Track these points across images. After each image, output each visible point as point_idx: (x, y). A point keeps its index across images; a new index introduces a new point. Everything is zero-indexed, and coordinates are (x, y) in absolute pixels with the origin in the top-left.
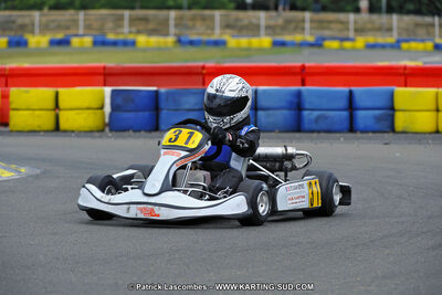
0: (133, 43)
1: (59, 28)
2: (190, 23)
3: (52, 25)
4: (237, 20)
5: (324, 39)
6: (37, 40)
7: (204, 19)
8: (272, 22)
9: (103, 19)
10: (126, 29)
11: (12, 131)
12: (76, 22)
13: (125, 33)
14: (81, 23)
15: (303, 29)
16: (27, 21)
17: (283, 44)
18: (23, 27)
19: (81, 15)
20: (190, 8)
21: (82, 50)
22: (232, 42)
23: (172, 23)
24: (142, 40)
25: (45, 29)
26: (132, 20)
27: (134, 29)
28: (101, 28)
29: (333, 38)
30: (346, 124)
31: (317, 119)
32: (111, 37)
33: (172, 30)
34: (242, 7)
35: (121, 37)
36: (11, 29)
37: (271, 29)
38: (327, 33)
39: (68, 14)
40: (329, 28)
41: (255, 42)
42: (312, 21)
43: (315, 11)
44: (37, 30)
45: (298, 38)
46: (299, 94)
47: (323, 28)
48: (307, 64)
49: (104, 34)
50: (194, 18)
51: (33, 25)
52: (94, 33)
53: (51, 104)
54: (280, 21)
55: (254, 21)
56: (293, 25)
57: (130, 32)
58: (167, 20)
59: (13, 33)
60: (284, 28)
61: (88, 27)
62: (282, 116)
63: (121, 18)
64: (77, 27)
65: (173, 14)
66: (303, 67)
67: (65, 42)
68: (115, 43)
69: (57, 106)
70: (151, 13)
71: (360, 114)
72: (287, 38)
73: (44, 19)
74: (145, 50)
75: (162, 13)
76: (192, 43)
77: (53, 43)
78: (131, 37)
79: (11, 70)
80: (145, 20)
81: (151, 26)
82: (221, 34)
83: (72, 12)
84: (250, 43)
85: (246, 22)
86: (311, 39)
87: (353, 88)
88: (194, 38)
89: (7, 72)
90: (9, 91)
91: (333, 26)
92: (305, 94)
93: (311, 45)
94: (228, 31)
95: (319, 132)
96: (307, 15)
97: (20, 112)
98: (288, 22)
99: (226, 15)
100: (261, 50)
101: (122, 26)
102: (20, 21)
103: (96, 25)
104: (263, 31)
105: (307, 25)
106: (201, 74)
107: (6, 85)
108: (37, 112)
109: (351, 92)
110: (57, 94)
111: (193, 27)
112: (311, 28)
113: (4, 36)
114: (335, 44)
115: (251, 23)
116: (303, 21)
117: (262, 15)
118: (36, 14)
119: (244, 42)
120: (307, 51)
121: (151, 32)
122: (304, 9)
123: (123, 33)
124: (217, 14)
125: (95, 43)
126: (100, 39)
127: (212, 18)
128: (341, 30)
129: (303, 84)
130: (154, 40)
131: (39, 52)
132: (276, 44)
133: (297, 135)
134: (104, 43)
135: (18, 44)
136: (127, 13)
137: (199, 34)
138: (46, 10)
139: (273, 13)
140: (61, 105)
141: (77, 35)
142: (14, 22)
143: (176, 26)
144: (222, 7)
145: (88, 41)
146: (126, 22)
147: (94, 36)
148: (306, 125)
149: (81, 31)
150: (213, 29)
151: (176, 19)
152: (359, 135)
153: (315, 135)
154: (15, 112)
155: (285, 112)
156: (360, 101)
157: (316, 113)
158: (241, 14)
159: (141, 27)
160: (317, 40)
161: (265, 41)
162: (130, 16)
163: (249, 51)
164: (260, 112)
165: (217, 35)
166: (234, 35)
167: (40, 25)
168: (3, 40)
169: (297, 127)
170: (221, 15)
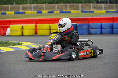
0: (70, 12)
2: (85, 7)
3: (49, 8)
4: (97, 6)
6: (45, 12)
7: (88, 6)
8: (105, 6)
9: (62, 6)
11: (38, 36)
12: (55, 7)
13: (68, 10)
15: (113, 8)
16: (42, 7)
17: (108, 12)
19: (56, 5)
20: (85, 3)
21: (57, 14)
22: (96, 11)
23: (80, 7)
24: (72, 11)
25: (47, 9)
26: (70, 6)
27: (70, 9)
28: (62, 9)
31: (117, 31)
32: (64, 10)
33: (80, 8)
34: (98, 2)
35: (67, 11)
36: (37, 9)
37: (105, 8)
39: (53, 5)
41: (101, 11)
42: (115, 6)
43: (116, 3)
44: (44, 9)
45: (112, 10)
46: (112, 25)
49: (62, 10)
50: (86, 6)
51: (43, 8)
52: (60, 9)
53: (49, 28)
54: (107, 6)
55: (101, 6)
57: (69, 9)
60: (108, 8)
61: (58, 8)
62: (108, 30)
63: (67, 6)
65: (80, 4)
66: (113, 18)
67: (52, 12)
68: (65, 12)
69: (50, 29)
70: (74, 4)
72: (109, 10)
73: (46, 6)
74: (73, 14)
75: (77, 4)
76: (85, 12)
77: (49, 12)
78: (70, 11)
79: (37, 19)
80: (73, 6)
81: (75, 8)
82: (93, 9)
85: (99, 6)
86: (115, 11)
88: (86, 10)
89: (36, 20)
90: (37, 25)
92: (114, 25)
93: (115, 12)
94: (95, 9)
96: (114, 5)
97: (40, 31)
98: (109, 6)
99: (94, 5)
100: (103, 13)
101: (67, 8)
102: (40, 7)
103: (60, 7)
104: (103, 9)
105: (114, 7)
106: (87, 20)
107: (36, 23)
108: (45, 31)
110: (50, 26)
111: (86, 8)
113: (35, 10)
116: (113, 6)
117: (103, 4)
118: (44, 5)
119: (99, 11)
120: (114, 14)
121: (75, 9)
122: (113, 3)
124: (92, 4)
125: (60, 12)
126: (61, 11)
127: (90, 5)
129: (113, 22)
130: (76, 11)
131: (45, 15)
132: (107, 12)
133: (112, 35)
134: (63, 12)
135: (39, 12)
136: (68, 4)
138: (47, 4)
139: (106, 4)
140: (51, 28)
141: (55, 10)
142: (38, 7)
143: (81, 8)
144: (92, 2)
145: (58, 11)
146: (68, 7)
147: (60, 10)
148: (114, 32)
149: (56, 9)
150: (91, 8)
153: (116, 35)
154: (39, 31)
157: (117, 29)
158: (98, 4)
159: (72, 8)
160: (117, 11)
161: (104, 11)
162: (69, 5)
163: (100, 14)
164: (103, 29)
165: (92, 10)
166: (96, 10)
167: (45, 8)
168: (35, 12)
169: (112, 33)
170: (93, 5)
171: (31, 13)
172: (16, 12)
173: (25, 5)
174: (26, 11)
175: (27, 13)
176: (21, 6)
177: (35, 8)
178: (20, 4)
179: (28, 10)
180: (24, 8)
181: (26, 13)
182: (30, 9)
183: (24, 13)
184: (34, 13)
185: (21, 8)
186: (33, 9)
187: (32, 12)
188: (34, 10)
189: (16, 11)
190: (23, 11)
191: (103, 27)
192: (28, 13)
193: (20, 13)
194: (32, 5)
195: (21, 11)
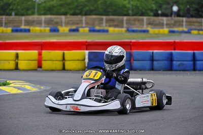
0: (107, 31)
1: (73, 24)
2: (133, 22)
3: (71, 22)
4: (154, 21)
5: (191, 30)
6: (64, 29)
7: (139, 20)
8: (169, 22)
9: (94, 20)
10: (104, 25)
11: (43, 70)
12: (81, 21)
13: (104, 26)
14: (84, 22)
15: (182, 25)
16: (59, 20)
17: (173, 32)
18: (57, 23)
19: (84, 18)
20: (133, 15)
21: (84, 34)
22: (151, 30)
23: (125, 22)
24: (111, 29)
25: (67, 24)
26: (107, 21)
27: (108, 25)
28: (93, 25)
29: (195, 29)
30: (192, 68)
31: (179, 65)
32: (97, 28)
33: (125, 25)
34: (156, 15)
35: (102, 28)
36: (51, 24)
37: (168, 25)
38: (193, 27)
39: (78, 17)
40: (194, 25)
41: (161, 31)
42: (186, 22)
43: (188, 17)
44: (64, 25)
45: (180, 29)
46: (171, 54)
47: (191, 25)
48: (176, 41)
49: (94, 27)
50: (135, 20)
51: (62, 22)
52: (91, 26)
53: (61, 58)
54: (173, 22)
55: (161, 21)
56: (178, 24)
57: (106, 26)
58: (122, 21)
59: (52, 26)
60: (175, 25)
61: (87, 23)
63: (102, 19)
64: (82, 23)
65: (125, 18)
66: (174, 42)
67: (76, 30)
68: (99, 31)
69: (63, 59)
70: (115, 17)
71: (198, 63)
72: (175, 29)
73: (67, 19)
74: (112, 34)
75: (120, 18)
76: (133, 31)
77: (71, 30)
78: (106, 28)
80: (113, 20)
81: (115, 23)
82: (147, 27)
83: (80, 16)
84: (159, 31)
85: (157, 22)
86: (186, 29)
87: (195, 51)
88: (135, 29)
89: (42, 44)
90: (42, 52)
91: (195, 24)
92: (174, 54)
93: (186, 32)
94: (150, 26)
95: (180, 71)
96: (184, 19)
97: (47, 62)
98: (176, 22)
99: (149, 19)
100: (164, 35)
101: (102, 23)
102: (55, 20)
103: (91, 23)
104: (165, 26)
105: (184, 24)
107: (42, 49)
108: (54, 62)
109: (194, 53)
110: (64, 54)
111: (134, 24)
112: (186, 25)
113: (48, 27)
114: (195, 32)
115: (160, 22)
116: (183, 22)
117: (165, 19)
118: (63, 17)
119: (156, 31)
120: (184, 35)
121: (115, 26)
122: (183, 16)
123: (103, 26)
124: (145, 18)
125: (90, 31)
126: (92, 29)
127: (143, 20)
128: (199, 26)
129: (175, 50)
130: (117, 29)
131: (64, 35)
132: (170, 32)
133: (170, 72)
134: (94, 31)
135: (54, 30)
136: (104, 17)
137: (137, 27)
138: (68, 16)
139: (170, 18)
140: (66, 58)
141: (82, 27)
142: (53, 21)
143: (127, 23)
145: (87, 29)
146: (104, 21)
148: (175, 67)
149: (84, 25)
150: (143, 25)
151: (126, 20)
152: (197, 72)
153: (178, 72)
154: (45, 62)
155: (165, 62)
156: (198, 57)
157: (179, 62)
158: (155, 18)
159: (111, 24)
160: (188, 30)
161: (166, 30)
162: (106, 19)
163: (158, 35)
164: (155, 62)
165: (145, 28)
166: (152, 28)
167: (65, 22)
168: (48, 29)
169: (170, 68)
170: (147, 19)
171: (41, 31)
172: (15, 28)
173: (30, 18)
174: (32, 28)
175: (33, 30)
176: (23, 18)
177: (48, 23)
178: (23, 15)
179: (35, 26)
180: (28, 23)
181: (31, 31)
182: (39, 23)
183: (29, 31)
184: (45, 30)
185: (23, 22)
186: (43, 25)
187: (42, 29)
188: (45, 27)
189: (14, 26)
190: (27, 27)
191: (156, 57)
192: (36, 30)
193: (21, 31)
194: (43, 18)
195: (23, 27)
